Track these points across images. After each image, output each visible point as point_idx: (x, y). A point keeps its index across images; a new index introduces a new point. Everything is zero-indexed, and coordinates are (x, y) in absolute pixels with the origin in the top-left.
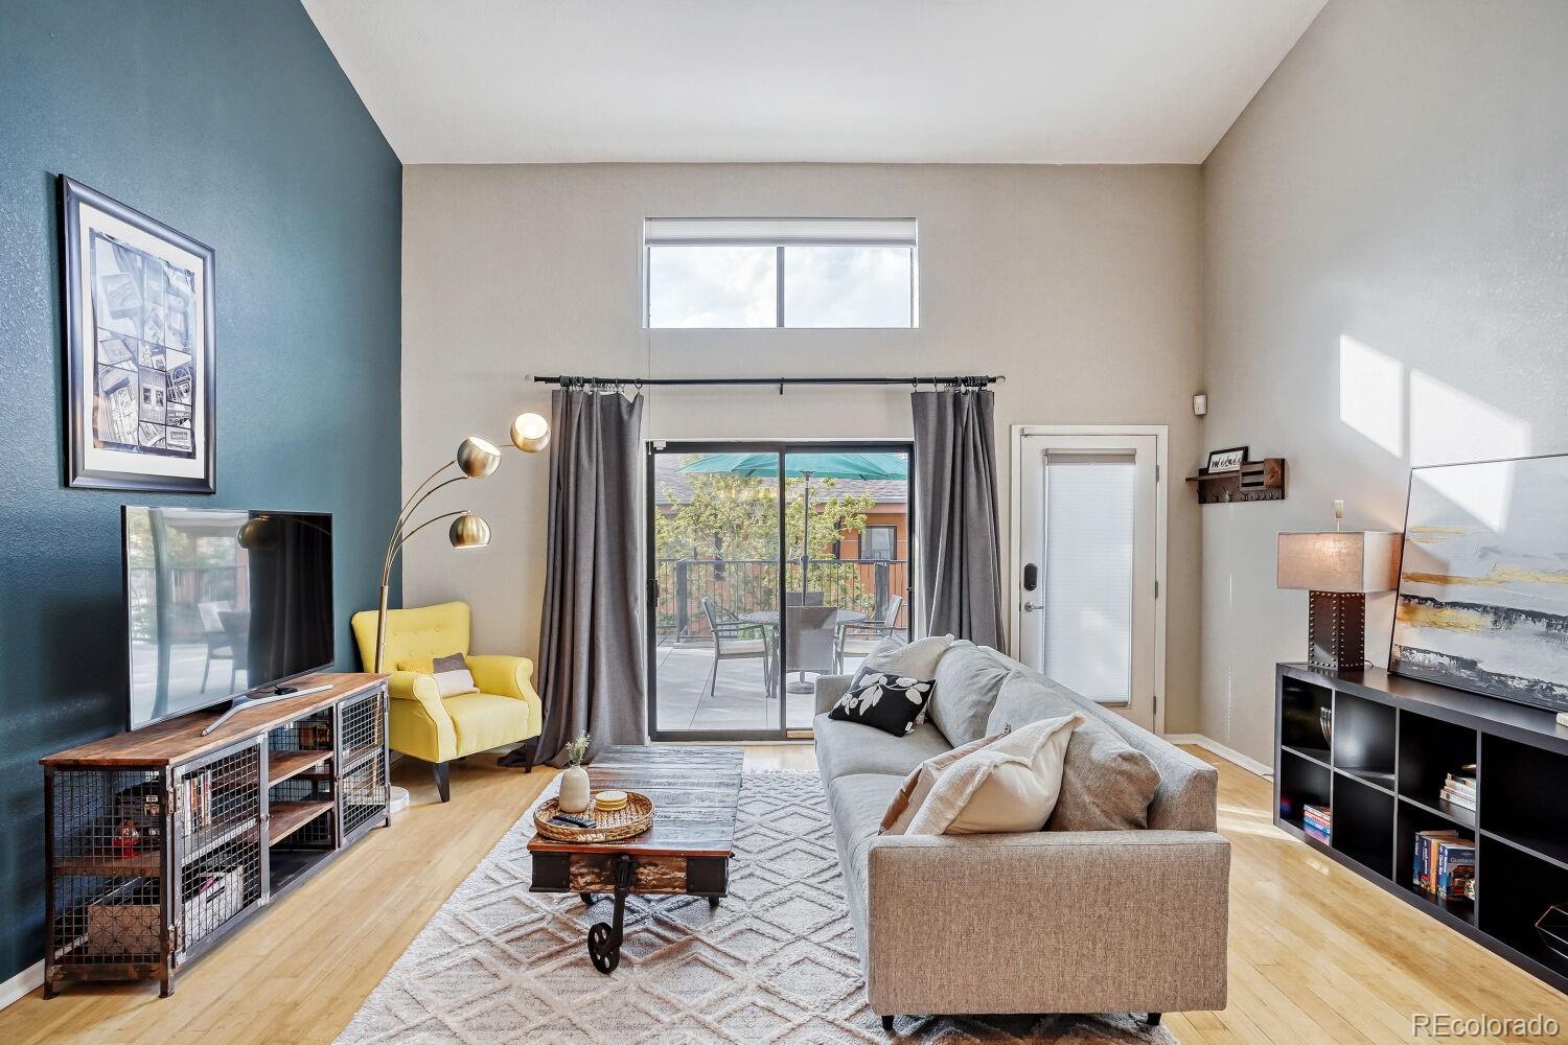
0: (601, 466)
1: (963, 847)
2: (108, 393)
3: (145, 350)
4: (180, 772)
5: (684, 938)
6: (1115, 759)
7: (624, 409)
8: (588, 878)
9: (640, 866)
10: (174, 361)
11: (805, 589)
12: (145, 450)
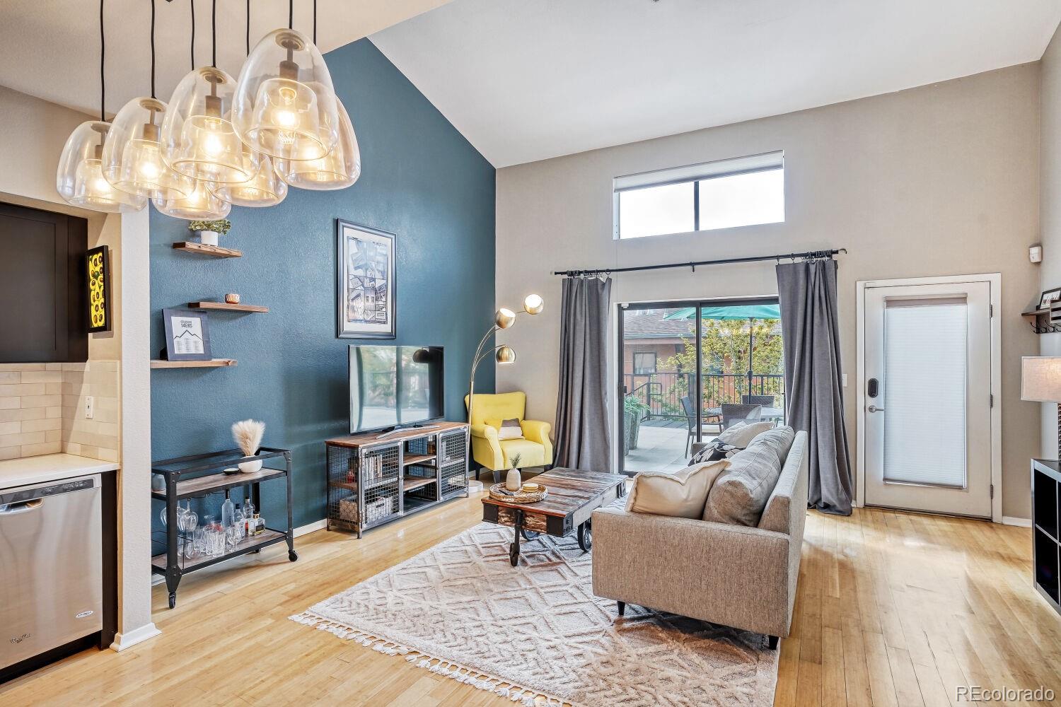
0: (588, 319)
1: (635, 517)
2: (353, 300)
3: (367, 281)
4: (364, 451)
5: (558, 561)
6: (725, 484)
7: (599, 286)
8: (506, 519)
9: (527, 516)
10: (379, 283)
11: (750, 393)
12: (366, 321)
